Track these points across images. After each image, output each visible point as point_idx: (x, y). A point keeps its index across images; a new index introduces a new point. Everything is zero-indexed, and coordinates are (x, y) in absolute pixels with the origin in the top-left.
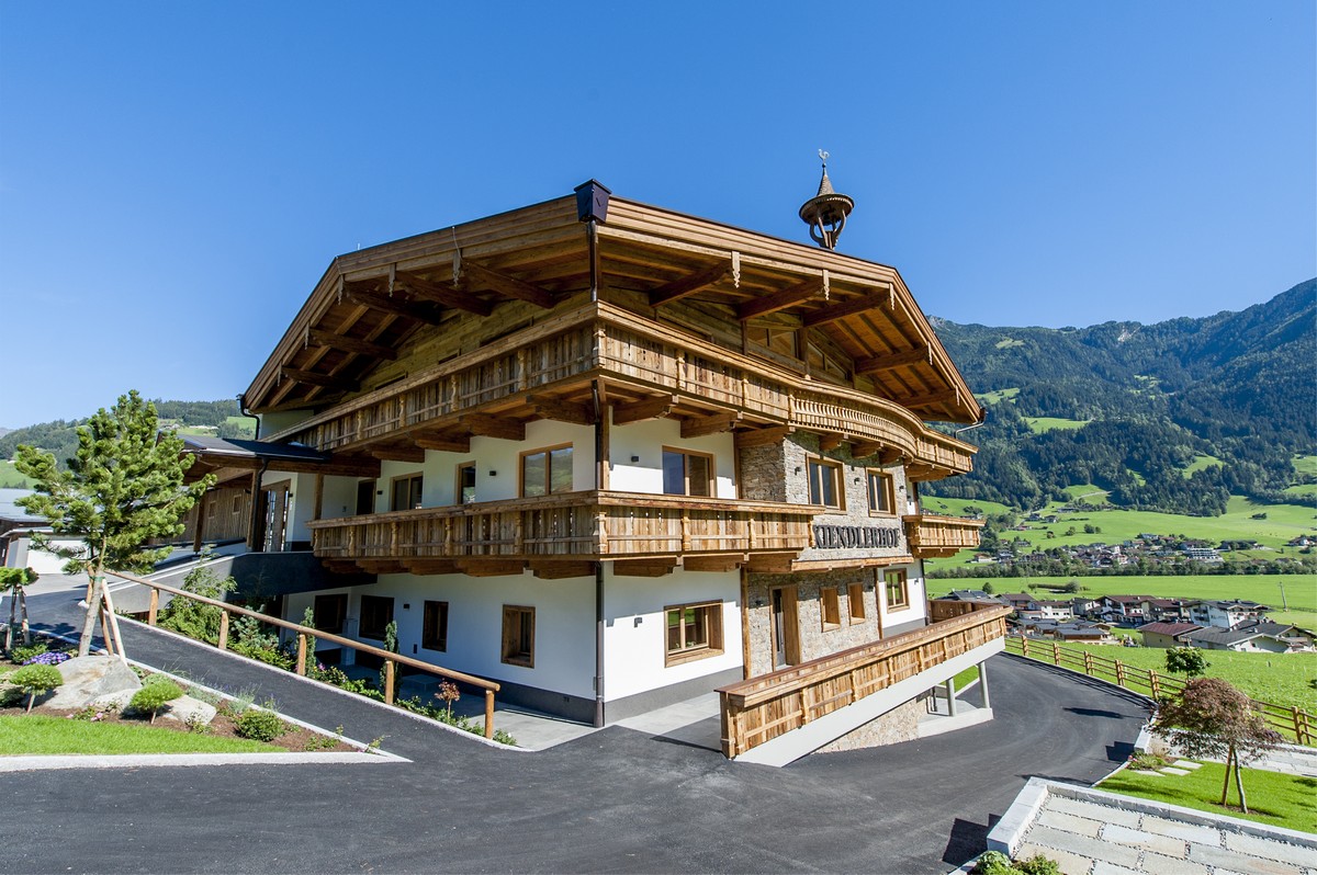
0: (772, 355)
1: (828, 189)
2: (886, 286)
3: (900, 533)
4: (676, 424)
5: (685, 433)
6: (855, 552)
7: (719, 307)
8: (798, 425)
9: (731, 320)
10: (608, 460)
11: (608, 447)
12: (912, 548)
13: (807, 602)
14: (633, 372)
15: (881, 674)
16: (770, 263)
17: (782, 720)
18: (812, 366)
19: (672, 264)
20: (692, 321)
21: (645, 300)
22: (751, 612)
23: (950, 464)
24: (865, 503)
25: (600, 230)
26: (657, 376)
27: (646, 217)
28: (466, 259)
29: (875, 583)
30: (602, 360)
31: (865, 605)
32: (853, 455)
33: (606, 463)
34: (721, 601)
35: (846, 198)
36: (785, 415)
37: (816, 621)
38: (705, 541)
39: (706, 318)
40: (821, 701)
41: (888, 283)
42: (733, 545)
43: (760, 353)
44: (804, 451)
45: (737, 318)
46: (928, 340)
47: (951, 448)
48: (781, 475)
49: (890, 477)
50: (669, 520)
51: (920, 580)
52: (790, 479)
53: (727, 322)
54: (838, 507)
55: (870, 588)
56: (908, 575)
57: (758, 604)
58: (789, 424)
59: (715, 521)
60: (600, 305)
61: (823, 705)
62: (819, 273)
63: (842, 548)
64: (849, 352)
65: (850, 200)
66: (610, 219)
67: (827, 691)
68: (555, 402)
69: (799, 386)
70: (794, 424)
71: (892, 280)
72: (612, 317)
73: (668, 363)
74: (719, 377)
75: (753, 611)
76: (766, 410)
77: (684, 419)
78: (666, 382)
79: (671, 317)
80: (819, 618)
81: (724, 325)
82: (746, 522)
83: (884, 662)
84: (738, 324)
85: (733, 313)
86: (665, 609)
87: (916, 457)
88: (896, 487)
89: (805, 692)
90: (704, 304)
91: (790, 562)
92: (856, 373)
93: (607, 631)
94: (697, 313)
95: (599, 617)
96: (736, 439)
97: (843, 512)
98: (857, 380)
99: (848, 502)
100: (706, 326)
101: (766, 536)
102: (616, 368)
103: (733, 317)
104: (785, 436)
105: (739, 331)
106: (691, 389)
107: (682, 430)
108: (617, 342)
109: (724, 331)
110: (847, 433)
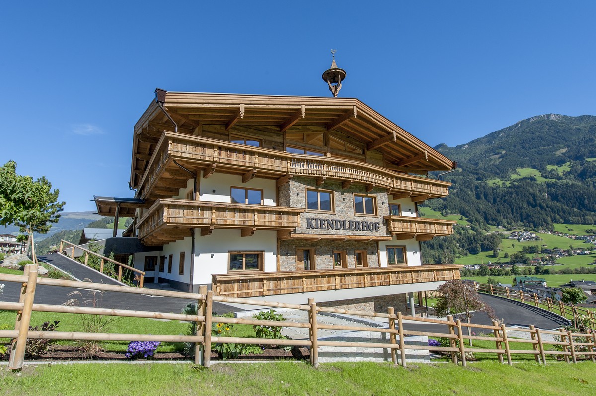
0: (303, 145)
1: (334, 66)
2: (352, 107)
3: (381, 225)
4: (240, 177)
5: (244, 181)
6: (341, 232)
7: (269, 127)
8: (294, 174)
9: (276, 132)
10: (199, 191)
11: (199, 186)
12: (390, 232)
13: (323, 256)
14: (188, 156)
15: (329, 283)
16: (265, 106)
17: (249, 291)
18: (331, 149)
19: (218, 112)
20: (251, 134)
21: (223, 128)
22: (283, 258)
23: (426, 191)
24: (352, 210)
25: (166, 105)
26: (202, 157)
27: (188, 97)
28: (151, 121)
29: (378, 251)
30: (169, 152)
31: (368, 261)
32: (343, 187)
33: (198, 193)
34: (264, 251)
35: (339, 69)
36: (284, 170)
37: (329, 265)
38: (226, 221)
39: (260, 132)
40: (278, 287)
41: (353, 106)
42: (244, 223)
43: (295, 145)
44: (304, 186)
45: (280, 131)
46: (393, 130)
47: (428, 183)
48: (289, 196)
49: (375, 197)
50: (205, 212)
51: (418, 252)
52: (292, 197)
53: (274, 133)
54: (332, 211)
55: (373, 253)
56: (407, 248)
57: (287, 254)
58: (289, 173)
59: (233, 213)
60: (165, 132)
61: (280, 290)
62: (299, 107)
63: (331, 229)
64: (361, 140)
65: (342, 70)
66: (166, 100)
67: (284, 284)
68: (177, 170)
69: (291, 156)
70: (292, 173)
71: (355, 104)
72: (173, 136)
73: (208, 151)
74: (241, 156)
75: (284, 257)
76: (270, 168)
77: (243, 174)
78: (207, 159)
79: (237, 134)
80: (332, 264)
81: (271, 134)
82: (253, 214)
83: (333, 279)
84: (282, 133)
85: (277, 129)
86: (229, 252)
87: (394, 188)
88: (379, 202)
89: (265, 282)
90: (260, 127)
91: (290, 233)
92: (368, 149)
93: (196, 258)
94: (255, 131)
95: (193, 252)
96: (276, 182)
97: (333, 213)
98: (368, 153)
99: (337, 209)
100: (262, 136)
101: (267, 220)
102: (179, 155)
103: (277, 130)
104: (289, 179)
105: (282, 136)
106: (223, 161)
107: (243, 179)
108: (180, 145)
109: (272, 137)
110: (325, 176)
